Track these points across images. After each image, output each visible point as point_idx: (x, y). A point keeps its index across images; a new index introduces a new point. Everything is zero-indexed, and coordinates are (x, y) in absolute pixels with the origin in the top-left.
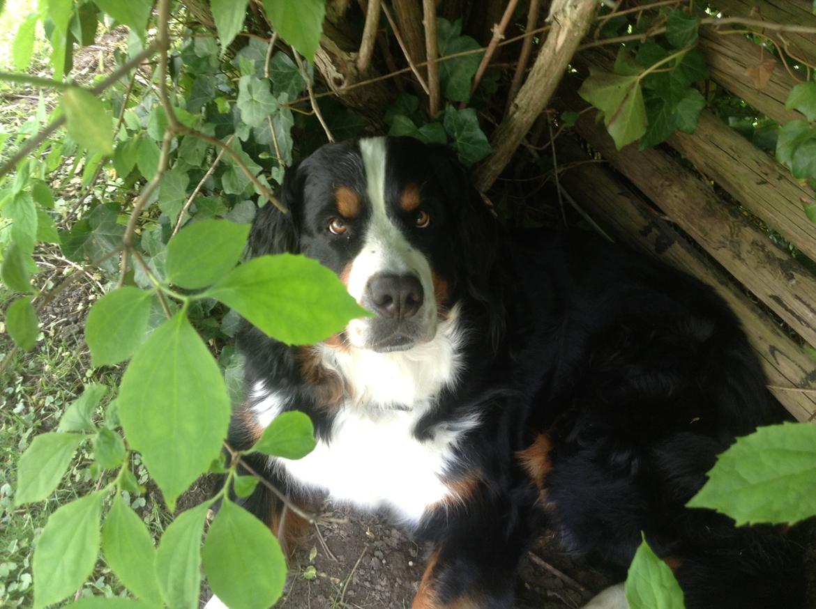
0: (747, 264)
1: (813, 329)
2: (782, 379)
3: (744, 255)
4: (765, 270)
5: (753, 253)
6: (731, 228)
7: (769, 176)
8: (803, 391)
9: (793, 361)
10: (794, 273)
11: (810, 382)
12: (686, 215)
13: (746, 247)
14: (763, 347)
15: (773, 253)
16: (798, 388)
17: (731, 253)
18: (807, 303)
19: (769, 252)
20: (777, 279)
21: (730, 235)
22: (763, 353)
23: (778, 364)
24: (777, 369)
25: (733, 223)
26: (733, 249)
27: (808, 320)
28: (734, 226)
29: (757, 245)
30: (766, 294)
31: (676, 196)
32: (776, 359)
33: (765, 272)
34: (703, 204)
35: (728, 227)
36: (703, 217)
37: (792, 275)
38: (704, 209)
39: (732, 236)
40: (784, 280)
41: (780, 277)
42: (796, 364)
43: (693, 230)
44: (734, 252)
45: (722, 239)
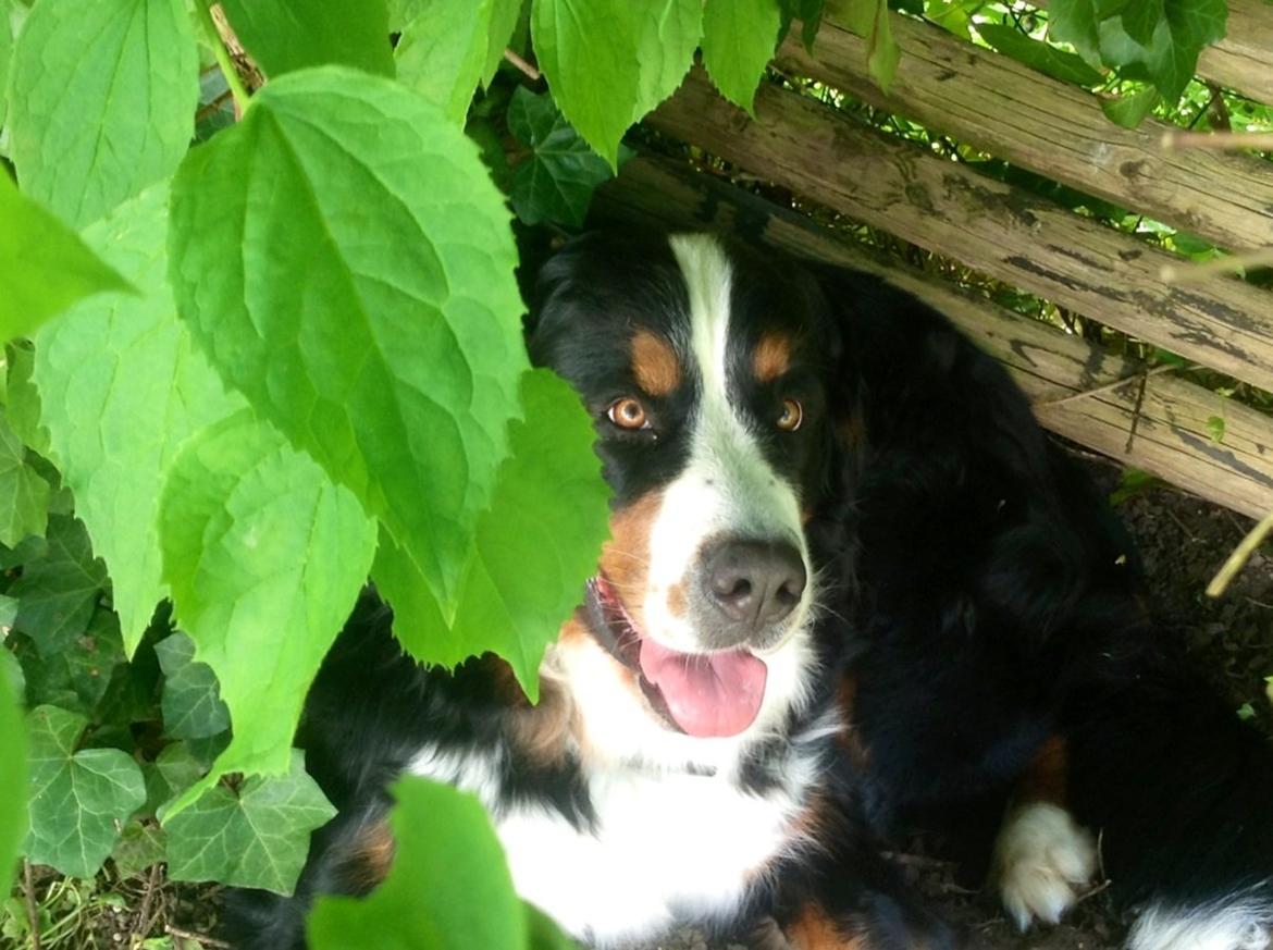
0: (948, 219)
1: (1094, 290)
2: (1048, 387)
3: (939, 206)
4: (985, 219)
5: (954, 197)
6: (897, 165)
7: (954, 62)
8: (1092, 393)
9: (1056, 353)
10: (1032, 211)
11: (1095, 376)
12: (804, 164)
13: (938, 191)
14: (1001, 348)
15: (986, 189)
16: (1080, 392)
17: (913, 208)
18: (1073, 252)
19: (977, 188)
20: (1011, 228)
21: (902, 179)
22: (1004, 358)
23: (1035, 366)
24: (1035, 375)
25: (897, 154)
26: (915, 201)
27: (1082, 279)
28: (902, 160)
29: (953, 181)
30: (997, 259)
31: (774, 135)
32: (1028, 359)
33: (986, 224)
34: (832, 136)
35: (892, 166)
36: (840, 159)
37: (1031, 215)
38: (836, 143)
39: (906, 177)
40: (1023, 227)
41: (1014, 223)
42: (1062, 355)
43: (823, 187)
44: (919, 205)
45: (889, 189)
